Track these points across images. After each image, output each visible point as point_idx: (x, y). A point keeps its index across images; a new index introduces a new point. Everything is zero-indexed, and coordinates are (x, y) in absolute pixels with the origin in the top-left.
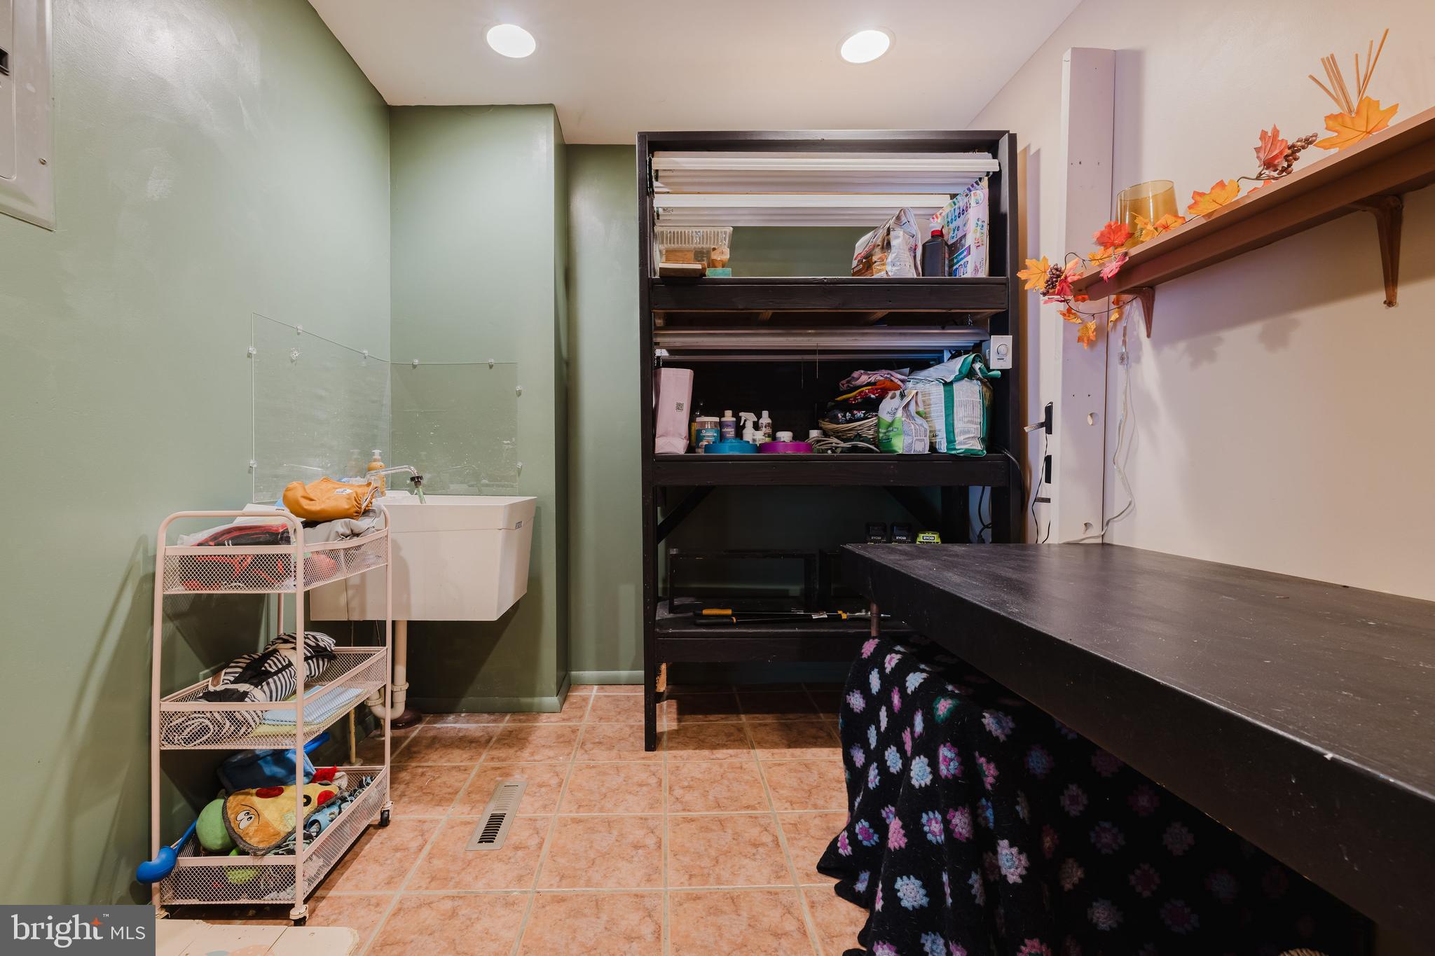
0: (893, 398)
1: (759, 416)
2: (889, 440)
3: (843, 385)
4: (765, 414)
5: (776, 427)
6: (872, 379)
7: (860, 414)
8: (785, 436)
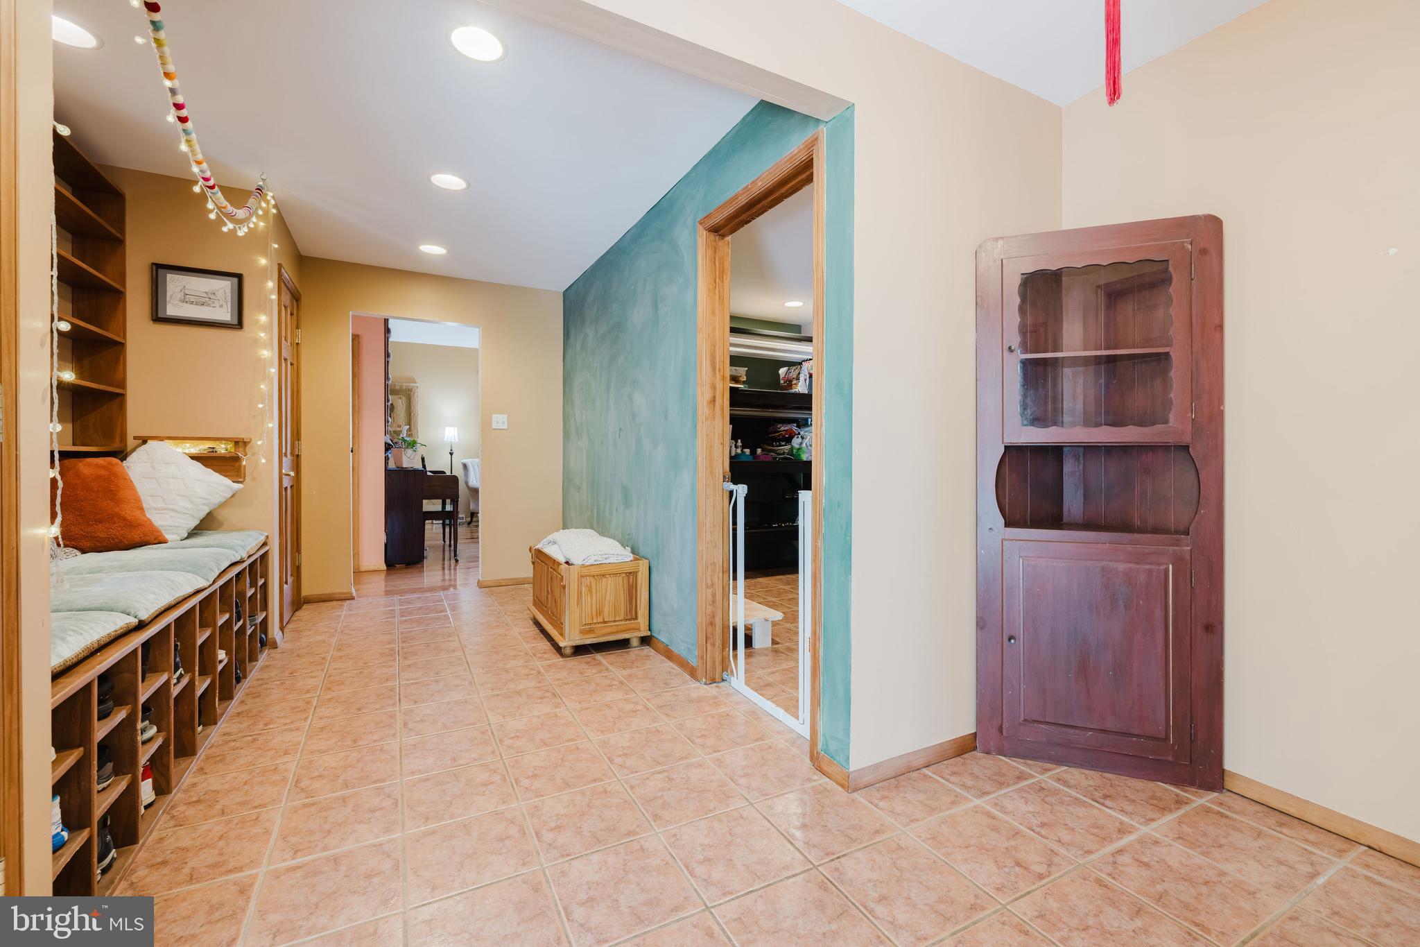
0: (798, 438)
1: (737, 442)
2: (799, 455)
3: (771, 429)
4: (739, 441)
5: (743, 447)
6: (786, 429)
7: (784, 443)
8: (747, 451)
